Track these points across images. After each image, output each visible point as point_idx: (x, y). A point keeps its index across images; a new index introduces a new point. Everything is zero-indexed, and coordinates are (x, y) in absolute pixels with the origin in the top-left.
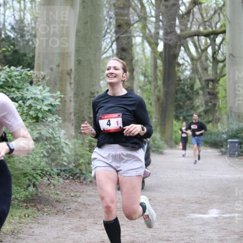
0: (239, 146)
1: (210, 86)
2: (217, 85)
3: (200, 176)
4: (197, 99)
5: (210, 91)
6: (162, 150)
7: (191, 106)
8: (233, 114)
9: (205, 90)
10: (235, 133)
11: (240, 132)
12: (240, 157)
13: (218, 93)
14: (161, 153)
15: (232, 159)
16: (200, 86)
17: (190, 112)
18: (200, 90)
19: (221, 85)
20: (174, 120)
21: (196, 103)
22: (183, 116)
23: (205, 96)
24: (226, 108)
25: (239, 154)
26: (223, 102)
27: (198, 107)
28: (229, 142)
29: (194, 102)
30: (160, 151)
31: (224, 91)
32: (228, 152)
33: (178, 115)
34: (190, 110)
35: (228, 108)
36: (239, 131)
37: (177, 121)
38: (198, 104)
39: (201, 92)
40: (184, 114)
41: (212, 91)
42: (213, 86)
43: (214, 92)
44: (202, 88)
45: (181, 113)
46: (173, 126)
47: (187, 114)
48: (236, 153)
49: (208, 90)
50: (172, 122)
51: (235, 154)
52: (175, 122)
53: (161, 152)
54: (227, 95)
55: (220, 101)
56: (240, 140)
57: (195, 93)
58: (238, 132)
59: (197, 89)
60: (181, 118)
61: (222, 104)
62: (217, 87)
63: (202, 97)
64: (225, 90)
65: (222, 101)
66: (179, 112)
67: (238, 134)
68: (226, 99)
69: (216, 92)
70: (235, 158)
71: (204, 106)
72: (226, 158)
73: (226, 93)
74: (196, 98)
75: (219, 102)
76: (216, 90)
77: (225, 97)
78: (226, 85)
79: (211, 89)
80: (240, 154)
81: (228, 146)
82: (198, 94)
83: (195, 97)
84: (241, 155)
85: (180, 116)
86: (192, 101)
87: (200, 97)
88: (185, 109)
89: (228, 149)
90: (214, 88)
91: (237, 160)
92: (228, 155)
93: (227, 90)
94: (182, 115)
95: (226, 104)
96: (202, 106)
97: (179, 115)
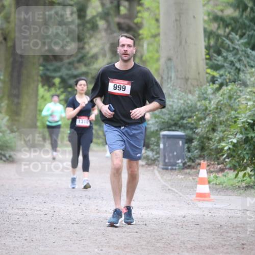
0: (186, 146)
1: (123, 10)
2: (139, 8)
3: (98, 211)
4: (93, 39)
5: (122, 21)
6: (12, 153)
7: (80, 55)
8: (173, 75)
9: (110, 18)
10: (175, 117)
11: (189, 114)
12: (188, 171)
13: (139, 26)
14: (10, 160)
15: (168, 176)
16: (100, 10)
17: (76, 68)
18: (101, 18)
19: (148, 9)
20: (40, 86)
21: (91, 48)
22: (61, 77)
23: (112, 32)
24: (158, 60)
25: (184, 164)
26: (151, 48)
27: (95, 57)
28: (164, 136)
29: (87, 47)
30: (7, 155)
31: (153, 22)
32: (161, 159)
33: (48, 73)
34: (77, 65)
35: (162, 61)
36: (186, 111)
37: (46, 87)
38: (95, 50)
39: (102, 24)
40: (64, 72)
41: (127, 21)
42: (130, 9)
43: (132, 25)
44: (105, 16)
45: (55, 71)
46: (37, 100)
47: (70, 72)
48: (180, 161)
49: (117, 20)
50: (37, 90)
51: (175, 164)
52: (42, 91)
53: (10, 156)
54: (161, 31)
55: (145, 46)
56: (189, 132)
57: (88, 26)
58: (185, 115)
59: (94, 17)
60: (57, 81)
61: (148, 51)
62: (139, 12)
63: (103, 34)
64: (157, 20)
65: (149, 44)
66: (51, 68)
67: (183, 118)
68: (157, 39)
69: (136, 24)
70: (176, 172)
71: (109, 55)
72: (156, 172)
73: (158, 27)
74: (91, 37)
75: (143, 46)
76: (137, 20)
77: (155, 36)
78: (158, 8)
79: (125, 17)
80: (188, 164)
81: (162, 146)
82: (95, 27)
83: (88, 35)
84: (189, 167)
85: (54, 78)
86: (81, 45)
87: (99, 36)
88: (66, 61)
89: (161, 152)
90: (131, 15)
91: (180, 177)
92: (161, 166)
93: (161, 20)
94: (59, 74)
95: (157, 51)
96: (105, 56)
97: (53, 74)
